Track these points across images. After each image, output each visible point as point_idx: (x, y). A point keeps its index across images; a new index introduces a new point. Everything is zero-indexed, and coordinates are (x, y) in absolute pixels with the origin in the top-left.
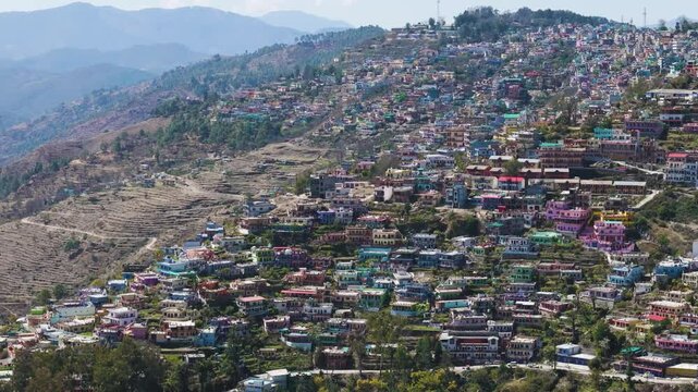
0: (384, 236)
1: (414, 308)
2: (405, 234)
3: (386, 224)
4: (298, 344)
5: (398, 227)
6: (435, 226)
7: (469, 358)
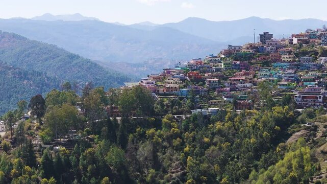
0: (287, 58)
1: (289, 85)
2: (298, 57)
3: (290, 53)
4: (229, 99)
5: (295, 54)
6: (313, 53)
7: (307, 105)
